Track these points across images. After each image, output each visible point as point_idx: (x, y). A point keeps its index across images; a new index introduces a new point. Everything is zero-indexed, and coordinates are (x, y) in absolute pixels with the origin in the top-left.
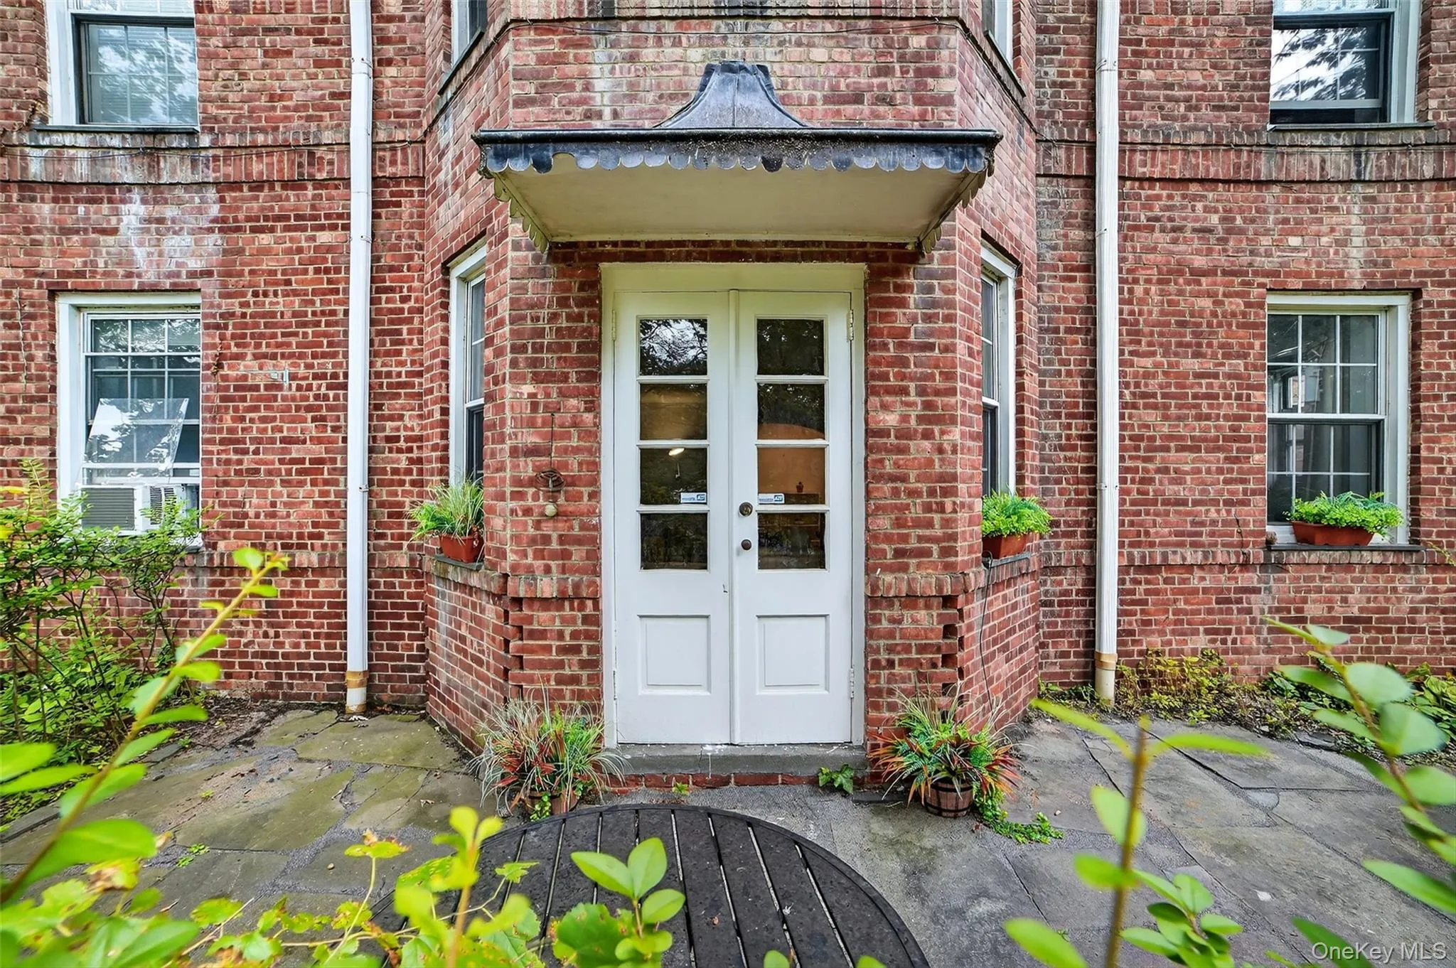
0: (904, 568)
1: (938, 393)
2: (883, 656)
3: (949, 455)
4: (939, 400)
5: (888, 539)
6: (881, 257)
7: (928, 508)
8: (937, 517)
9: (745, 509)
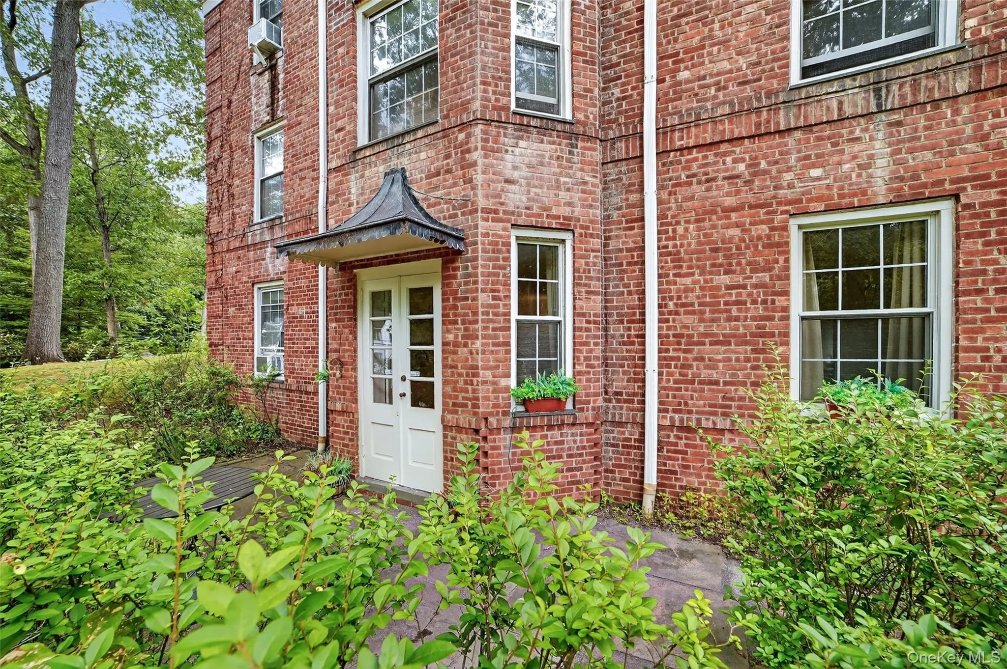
0: (456, 412)
1: (470, 323)
2: (449, 455)
3: (475, 355)
4: (471, 327)
5: (450, 397)
6: (447, 254)
7: (466, 383)
8: (470, 388)
9: (404, 379)
